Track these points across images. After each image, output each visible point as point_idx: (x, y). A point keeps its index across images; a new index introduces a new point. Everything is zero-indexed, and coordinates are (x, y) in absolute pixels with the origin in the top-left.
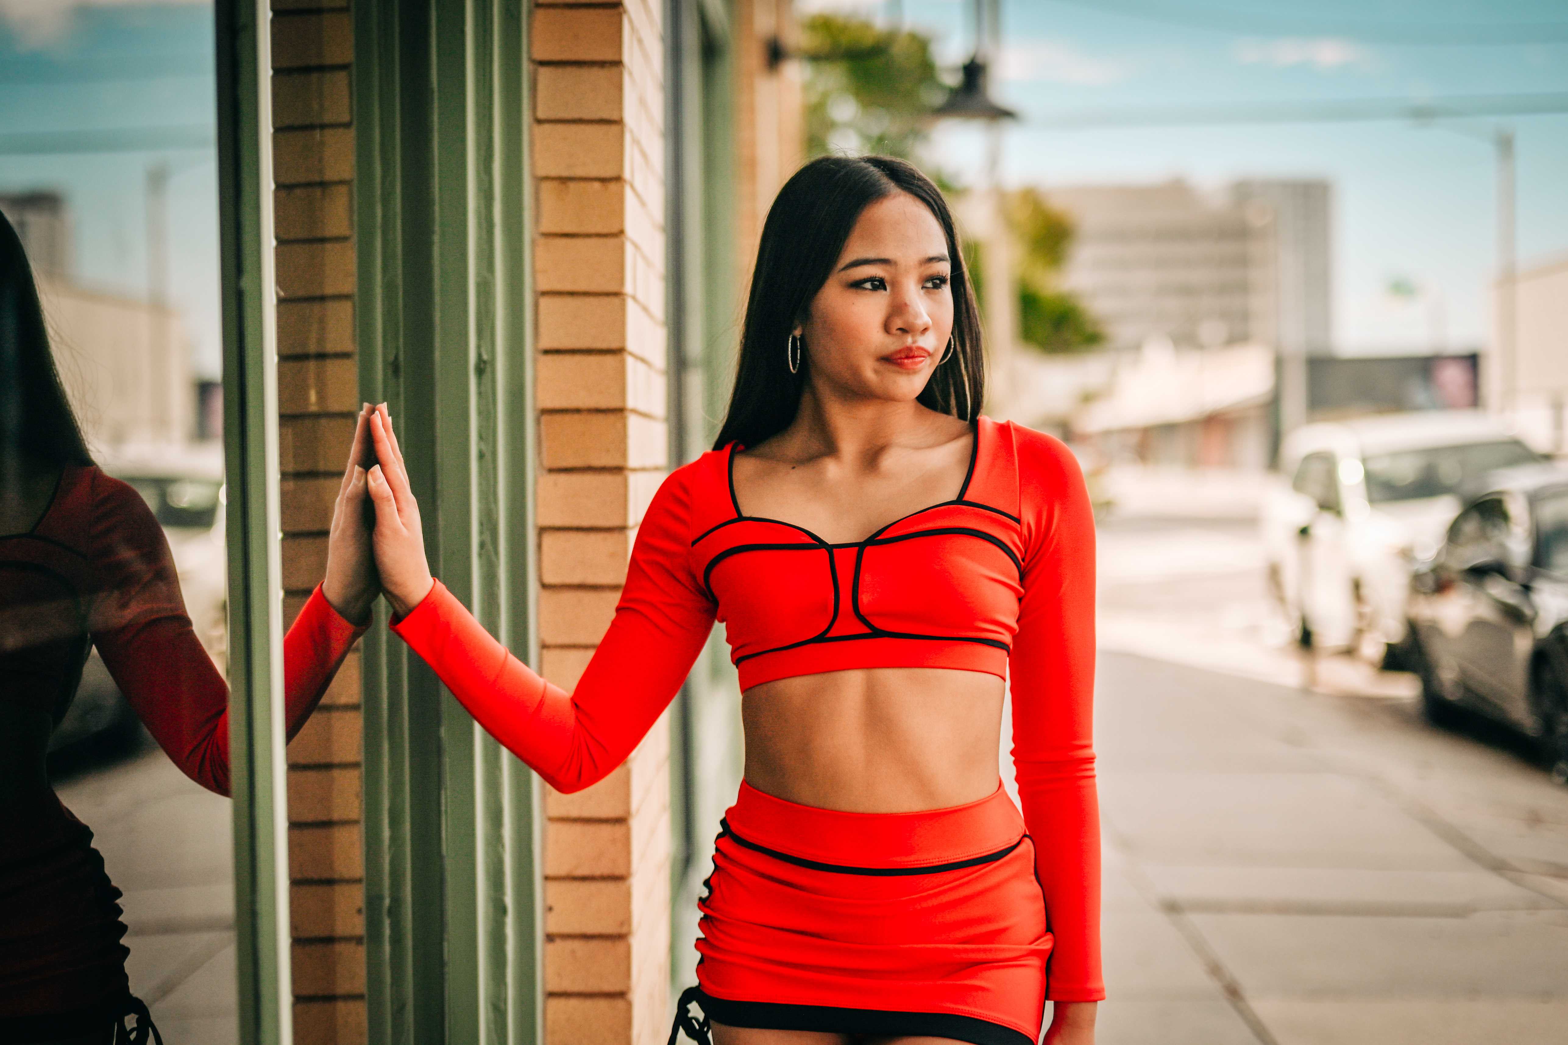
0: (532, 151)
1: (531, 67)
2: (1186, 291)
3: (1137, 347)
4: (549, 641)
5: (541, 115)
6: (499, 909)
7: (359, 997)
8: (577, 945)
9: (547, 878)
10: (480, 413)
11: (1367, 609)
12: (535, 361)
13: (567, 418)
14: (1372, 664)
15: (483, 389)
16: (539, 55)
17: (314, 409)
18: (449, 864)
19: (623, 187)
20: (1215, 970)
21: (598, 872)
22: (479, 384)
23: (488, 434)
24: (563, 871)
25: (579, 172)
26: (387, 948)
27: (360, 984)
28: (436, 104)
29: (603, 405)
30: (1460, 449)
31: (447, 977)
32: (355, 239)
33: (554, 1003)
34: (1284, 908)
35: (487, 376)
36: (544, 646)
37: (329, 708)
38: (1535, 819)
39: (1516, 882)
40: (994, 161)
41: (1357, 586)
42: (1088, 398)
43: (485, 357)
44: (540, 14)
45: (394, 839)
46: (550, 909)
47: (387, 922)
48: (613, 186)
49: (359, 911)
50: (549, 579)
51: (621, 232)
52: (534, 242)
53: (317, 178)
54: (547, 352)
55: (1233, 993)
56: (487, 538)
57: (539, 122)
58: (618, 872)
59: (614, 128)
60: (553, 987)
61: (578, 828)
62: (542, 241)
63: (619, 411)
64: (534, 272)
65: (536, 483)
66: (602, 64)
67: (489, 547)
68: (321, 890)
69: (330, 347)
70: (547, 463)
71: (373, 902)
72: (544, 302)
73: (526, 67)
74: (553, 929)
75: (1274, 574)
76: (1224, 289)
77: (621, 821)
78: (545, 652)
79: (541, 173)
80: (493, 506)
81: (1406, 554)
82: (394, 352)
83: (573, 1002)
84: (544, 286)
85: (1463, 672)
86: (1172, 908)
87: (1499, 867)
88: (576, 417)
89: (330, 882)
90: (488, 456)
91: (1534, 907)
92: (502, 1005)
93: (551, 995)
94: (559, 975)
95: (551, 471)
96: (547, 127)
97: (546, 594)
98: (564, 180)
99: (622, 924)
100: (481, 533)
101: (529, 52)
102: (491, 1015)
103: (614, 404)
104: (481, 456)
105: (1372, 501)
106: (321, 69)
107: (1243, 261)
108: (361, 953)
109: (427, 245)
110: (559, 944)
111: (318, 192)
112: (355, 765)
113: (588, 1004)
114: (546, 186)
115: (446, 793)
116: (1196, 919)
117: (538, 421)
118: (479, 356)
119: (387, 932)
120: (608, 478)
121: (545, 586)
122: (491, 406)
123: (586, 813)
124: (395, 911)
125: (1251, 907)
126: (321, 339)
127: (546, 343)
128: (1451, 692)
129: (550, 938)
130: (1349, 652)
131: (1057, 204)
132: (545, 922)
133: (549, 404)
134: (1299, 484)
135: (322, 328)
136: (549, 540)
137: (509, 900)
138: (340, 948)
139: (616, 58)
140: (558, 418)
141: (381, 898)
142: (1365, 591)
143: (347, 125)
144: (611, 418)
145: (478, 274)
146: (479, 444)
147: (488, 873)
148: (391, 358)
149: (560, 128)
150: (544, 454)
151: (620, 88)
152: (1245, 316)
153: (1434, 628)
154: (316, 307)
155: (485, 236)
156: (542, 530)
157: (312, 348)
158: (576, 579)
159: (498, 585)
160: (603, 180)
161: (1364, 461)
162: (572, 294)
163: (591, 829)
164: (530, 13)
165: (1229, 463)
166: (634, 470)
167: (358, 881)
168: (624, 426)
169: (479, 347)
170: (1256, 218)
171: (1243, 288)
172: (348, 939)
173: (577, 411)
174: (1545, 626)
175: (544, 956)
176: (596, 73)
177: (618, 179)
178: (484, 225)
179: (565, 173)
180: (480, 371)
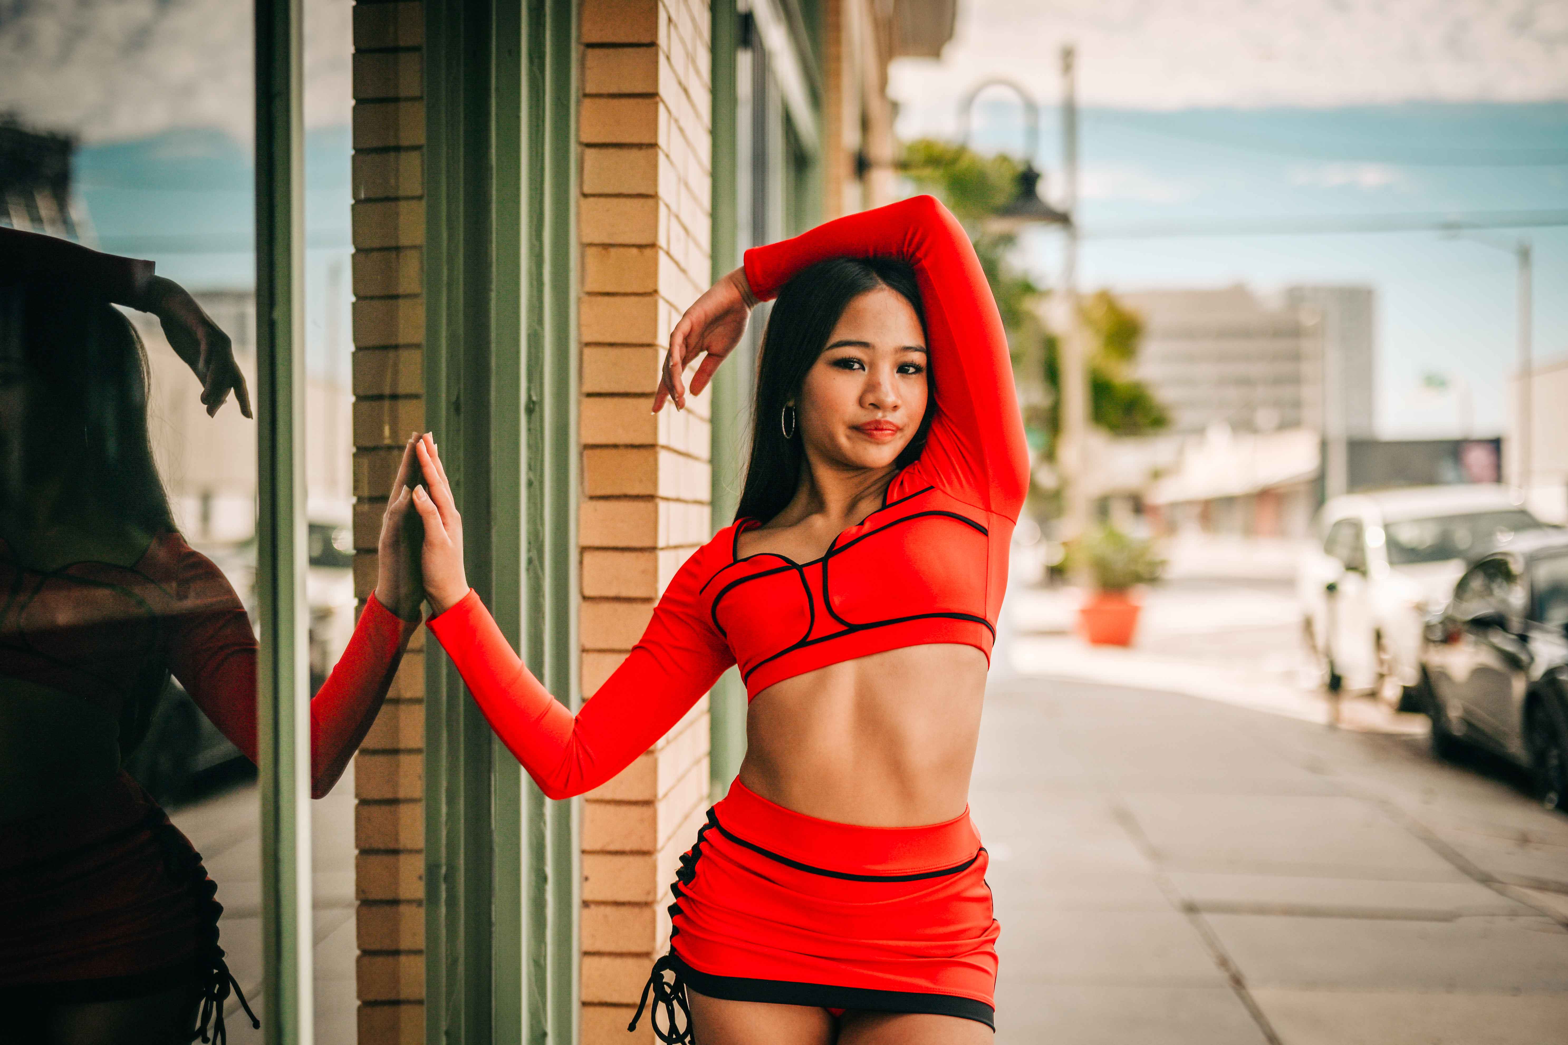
0: (578, 221)
1: (579, 149)
2: (1245, 382)
3: (1200, 431)
4: (588, 646)
5: (587, 190)
6: (541, 878)
7: (418, 952)
8: (609, 910)
9: (584, 852)
10: (529, 446)
11: (1385, 657)
12: (579, 403)
13: (605, 453)
14: (1390, 704)
15: (532, 426)
16: (586, 138)
17: (387, 441)
18: (497, 839)
19: (657, 253)
20: (1223, 962)
21: (628, 848)
22: (529, 422)
23: (536, 466)
24: (598, 847)
25: (620, 240)
26: (443, 910)
27: (420, 942)
28: (494, 181)
29: (638, 441)
30: (1471, 518)
31: (494, 935)
32: (424, 295)
33: (588, 961)
34: (1289, 911)
35: (536, 415)
36: (584, 650)
37: (397, 701)
38: (1524, 840)
39: (1501, 893)
40: (1070, 266)
41: (1378, 636)
42: (1157, 475)
43: (534, 398)
44: (587, 102)
45: (451, 815)
46: (586, 879)
47: (443, 887)
48: (648, 252)
49: (420, 878)
50: (588, 592)
51: (656, 292)
52: (579, 300)
53: (393, 243)
54: (590, 395)
55: (1238, 982)
56: (534, 554)
57: (585, 196)
58: (645, 848)
59: (650, 202)
60: (587, 947)
61: (611, 809)
62: (586, 298)
63: (651, 447)
64: (579, 326)
65: (578, 508)
66: (639, 146)
67: (536, 562)
68: (387, 859)
69: (402, 389)
70: (589, 492)
71: (432, 869)
72: (587, 351)
73: (573, 148)
74: (588, 897)
75: (1308, 625)
76: (1278, 381)
77: (649, 803)
78: (584, 655)
79: (586, 240)
80: (540, 528)
81: (1420, 608)
82: (456, 393)
83: (605, 961)
84: (587, 338)
85: (1466, 710)
86: (1191, 908)
87: (1486, 880)
88: (614, 452)
89: (395, 852)
90: (536, 484)
91: (1513, 914)
92: (542, 962)
93: (586, 954)
94: (593, 936)
95: (592, 498)
96: (591, 200)
97: (586, 605)
98: (606, 246)
99: (648, 893)
100: (529, 550)
101: (578, 135)
102: (532, 969)
103: (647, 440)
104: (530, 484)
105: (1392, 563)
106: (398, 149)
107: (1296, 357)
108: (421, 913)
109: (486, 301)
110: (594, 909)
111: (393, 255)
112: (418, 751)
113: (618, 962)
114: (591, 251)
115: (495, 775)
116: (1210, 919)
117: (581, 455)
118: (529, 397)
119: (443, 895)
120: (641, 505)
121: (585, 598)
122: (540, 441)
123: (619, 796)
124: (450, 878)
125: (1261, 910)
126: (395, 382)
127: (588, 388)
128: (1457, 729)
129: (586, 904)
130: (1373, 695)
131: (1129, 305)
132: (581, 889)
133: (591, 441)
134: (1329, 547)
135: (396, 373)
136: (588, 557)
137: (549, 870)
138: (403, 909)
139: (653, 141)
140: (598, 452)
141: (438, 866)
142: (1385, 641)
143: (420, 198)
144: (644, 453)
145: (530, 326)
146: (528, 474)
147: (531, 845)
148: (454, 398)
149: (603, 200)
150: (586, 484)
151: (655, 167)
152: (1297, 404)
153: (1444, 675)
154: (391, 354)
155: (535, 293)
156: (584, 550)
157: (387, 391)
158: (612, 593)
159: (543, 596)
160: (640, 247)
161: (1386, 527)
162: (612, 345)
163: (624, 809)
164: (579, 103)
165: (1281, 533)
166: (667, 499)
167: (418, 851)
168: (656, 460)
169: (529, 389)
170: (1308, 320)
171: (1296, 380)
172: (409, 902)
173: (615, 446)
174: (1538, 671)
175: (580, 921)
176: (634, 154)
177: (653, 246)
178: (535, 283)
179: (607, 241)
180: (530, 411)
